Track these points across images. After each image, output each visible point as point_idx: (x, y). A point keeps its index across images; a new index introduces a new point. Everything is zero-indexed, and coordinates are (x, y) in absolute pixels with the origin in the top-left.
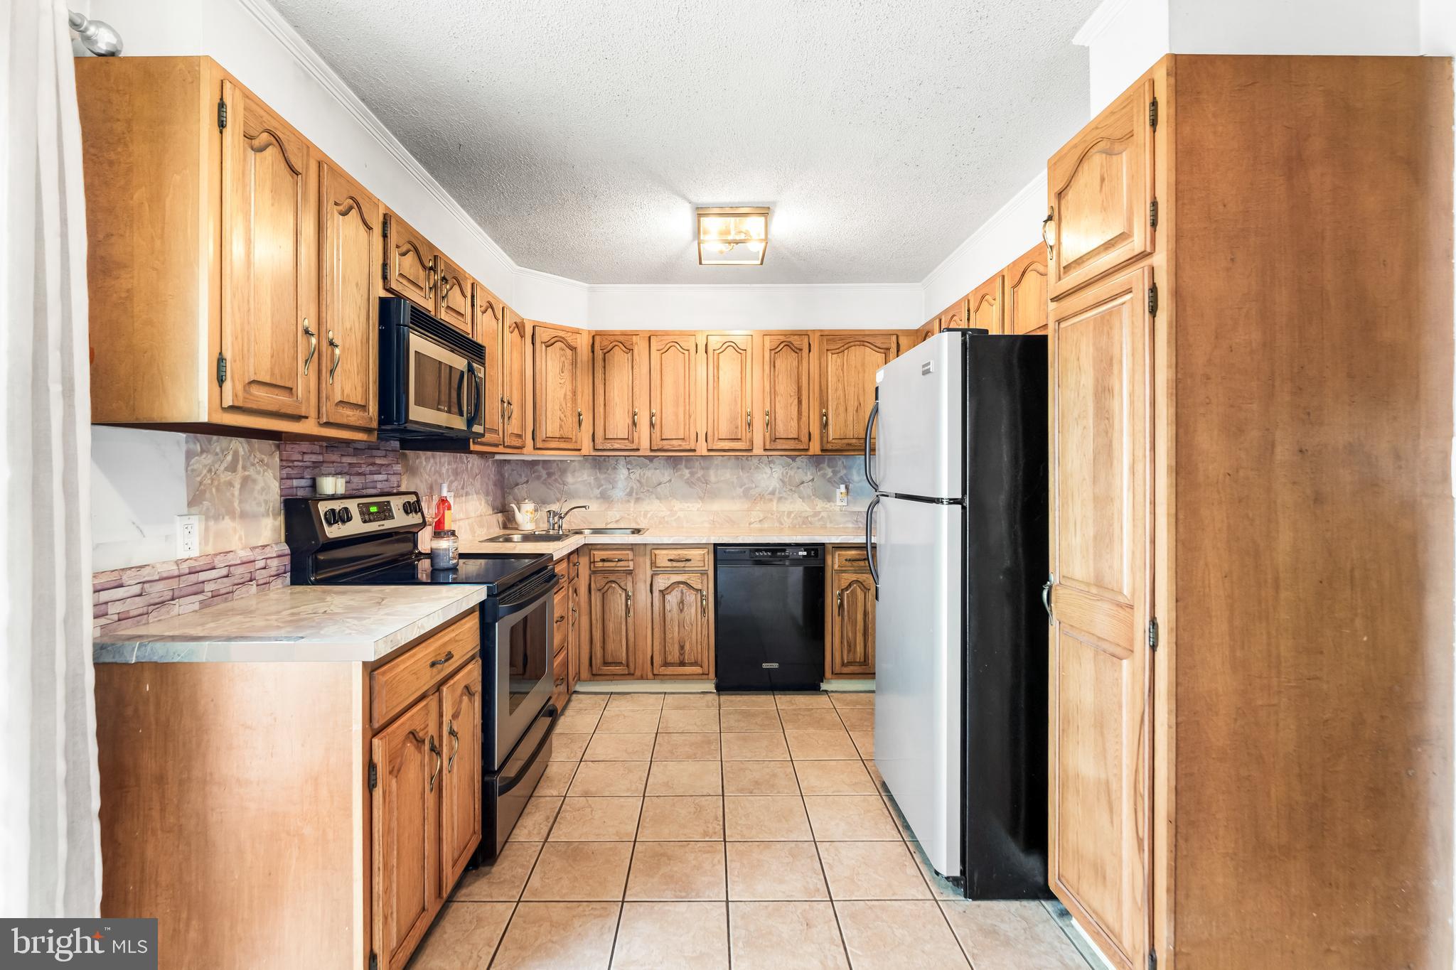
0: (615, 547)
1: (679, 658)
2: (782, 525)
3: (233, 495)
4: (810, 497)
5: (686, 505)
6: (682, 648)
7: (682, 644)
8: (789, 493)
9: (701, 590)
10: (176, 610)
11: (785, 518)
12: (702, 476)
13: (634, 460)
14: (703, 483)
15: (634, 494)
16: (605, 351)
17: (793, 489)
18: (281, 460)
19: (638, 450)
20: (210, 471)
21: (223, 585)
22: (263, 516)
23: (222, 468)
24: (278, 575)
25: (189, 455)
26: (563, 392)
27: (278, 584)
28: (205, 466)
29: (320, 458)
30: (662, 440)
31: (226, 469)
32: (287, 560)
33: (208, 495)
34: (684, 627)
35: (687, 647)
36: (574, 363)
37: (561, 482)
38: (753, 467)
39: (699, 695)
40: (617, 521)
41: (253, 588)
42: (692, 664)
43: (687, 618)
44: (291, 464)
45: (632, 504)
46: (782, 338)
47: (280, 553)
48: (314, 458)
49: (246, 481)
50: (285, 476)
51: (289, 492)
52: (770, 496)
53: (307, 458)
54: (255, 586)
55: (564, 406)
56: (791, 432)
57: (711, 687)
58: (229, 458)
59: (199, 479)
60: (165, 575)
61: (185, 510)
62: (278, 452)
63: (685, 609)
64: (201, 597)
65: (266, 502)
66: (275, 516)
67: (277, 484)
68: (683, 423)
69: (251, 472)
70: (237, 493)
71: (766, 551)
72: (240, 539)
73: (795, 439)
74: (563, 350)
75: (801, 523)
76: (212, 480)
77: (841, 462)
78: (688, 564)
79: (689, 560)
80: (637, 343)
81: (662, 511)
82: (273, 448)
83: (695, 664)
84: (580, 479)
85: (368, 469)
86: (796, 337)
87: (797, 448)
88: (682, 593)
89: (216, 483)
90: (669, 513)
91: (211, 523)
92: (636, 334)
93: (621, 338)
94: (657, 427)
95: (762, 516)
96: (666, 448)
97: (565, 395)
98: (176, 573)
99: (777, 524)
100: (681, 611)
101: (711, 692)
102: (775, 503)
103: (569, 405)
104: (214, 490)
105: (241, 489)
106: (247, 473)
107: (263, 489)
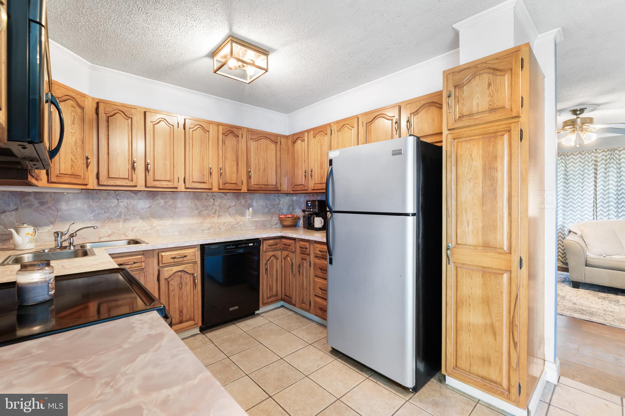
0: (128, 254)
1: (179, 319)
2: (221, 230)
4: (234, 214)
5: (162, 222)
6: (181, 312)
7: (181, 310)
8: (223, 212)
9: (193, 274)
11: (222, 226)
12: (173, 204)
13: (122, 193)
14: (173, 208)
15: (123, 216)
16: (108, 115)
17: (226, 210)
19: (136, 186)
26: (74, 139)
30: (155, 180)
34: (182, 299)
35: (185, 310)
36: (83, 120)
37: (55, 210)
38: (203, 199)
39: (191, 339)
40: (109, 236)
42: (187, 321)
43: (185, 293)
45: (121, 223)
46: (229, 129)
52: (213, 215)
55: (75, 151)
56: (233, 180)
57: (197, 331)
63: (183, 287)
68: (169, 171)
71: (233, 245)
73: (235, 184)
74: (74, 107)
75: (230, 228)
77: (248, 196)
78: (185, 259)
79: (185, 256)
80: (135, 114)
81: (145, 226)
83: (190, 320)
84: (73, 207)
86: (235, 129)
87: (236, 188)
88: (181, 277)
90: (150, 227)
92: (135, 108)
93: (122, 109)
94: (151, 172)
95: (209, 226)
96: (157, 186)
97: (76, 142)
99: (218, 230)
100: (181, 289)
101: (197, 334)
102: (216, 219)
103: (78, 150)
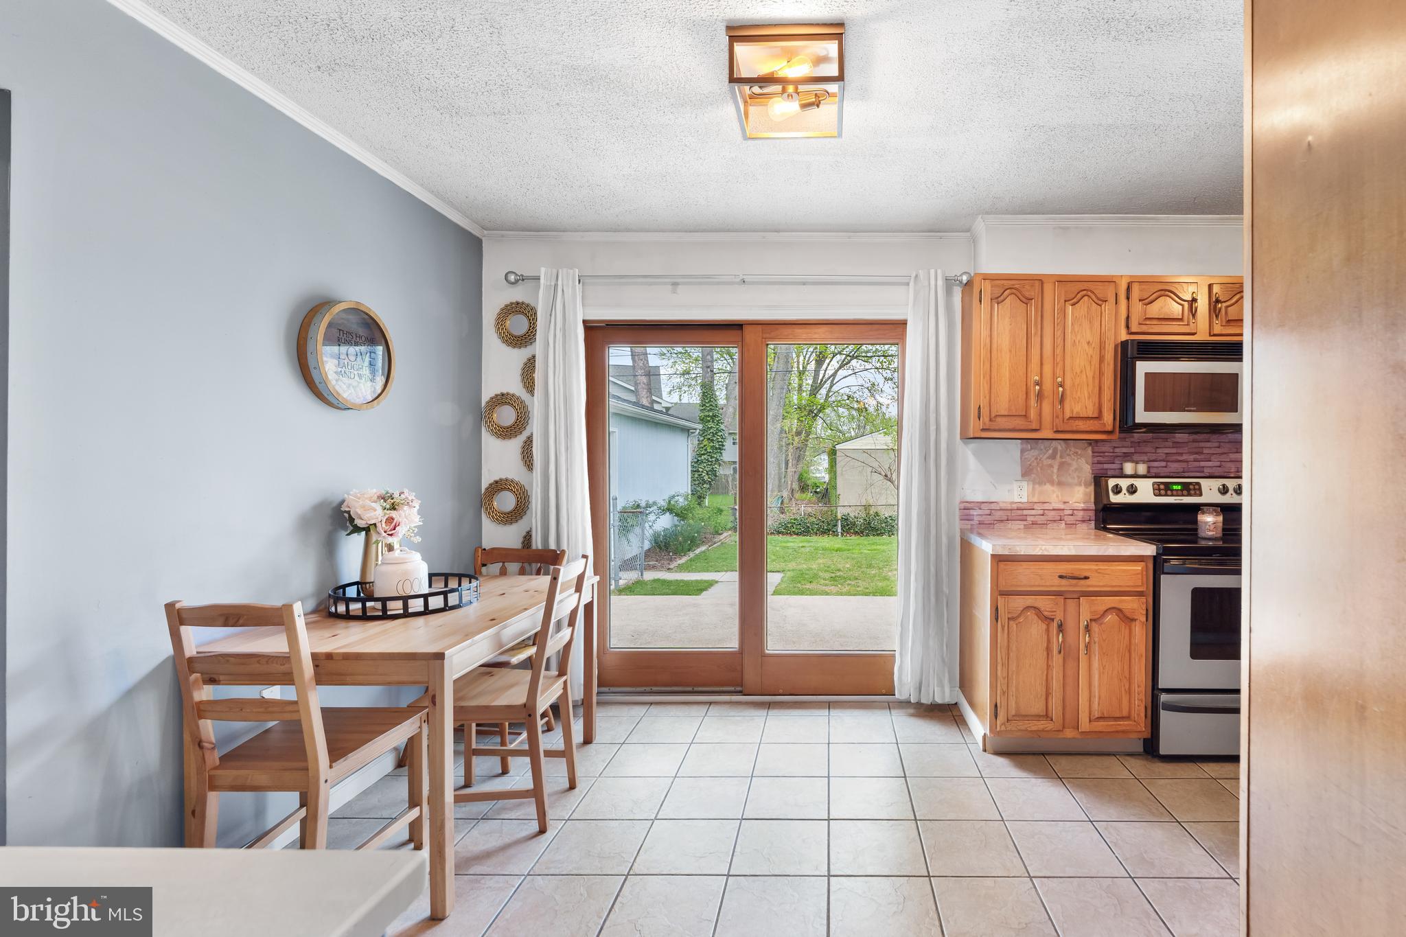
3: (1053, 472)
10: (1009, 526)
18: (1093, 452)
20: (1036, 459)
21: (1040, 519)
22: (1076, 485)
23: (1045, 457)
24: (1083, 521)
25: (1023, 451)
27: (1084, 526)
28: (1034, 456)
29: (1132, 450)
31: (1048, 458)
32: (1092, 514)
33: (1035, 471)
41: (1063, 525)
44: (1102, 454)
47: (1085, 508)
48: (1125, 450)
49: (1062, 465)
50: (1096, 462)
51: (1102, 471)
53: (1117, 450)
54: (1064, 524)
58: (1050, 451)
59: (1029, 463)
60: (1003, 508)
61: (1020, 478)
62: (1090, 448)
64: (1025, 523)
65: (1079, 477)
66: (1086, 485)
67: (1089, 467)
69: (1068, 459)
70: (1055, 471)
72: (1057, 496)
76: (1038, 464)
82: (1086, 445)
85: (1192, 457)
89: (1040, 465)
91: (1037, 486)
98: (1010, 508)
104: (1039, 469)
105: (1058, 469)
106: (1064, 460)
107: (1076, 469)
